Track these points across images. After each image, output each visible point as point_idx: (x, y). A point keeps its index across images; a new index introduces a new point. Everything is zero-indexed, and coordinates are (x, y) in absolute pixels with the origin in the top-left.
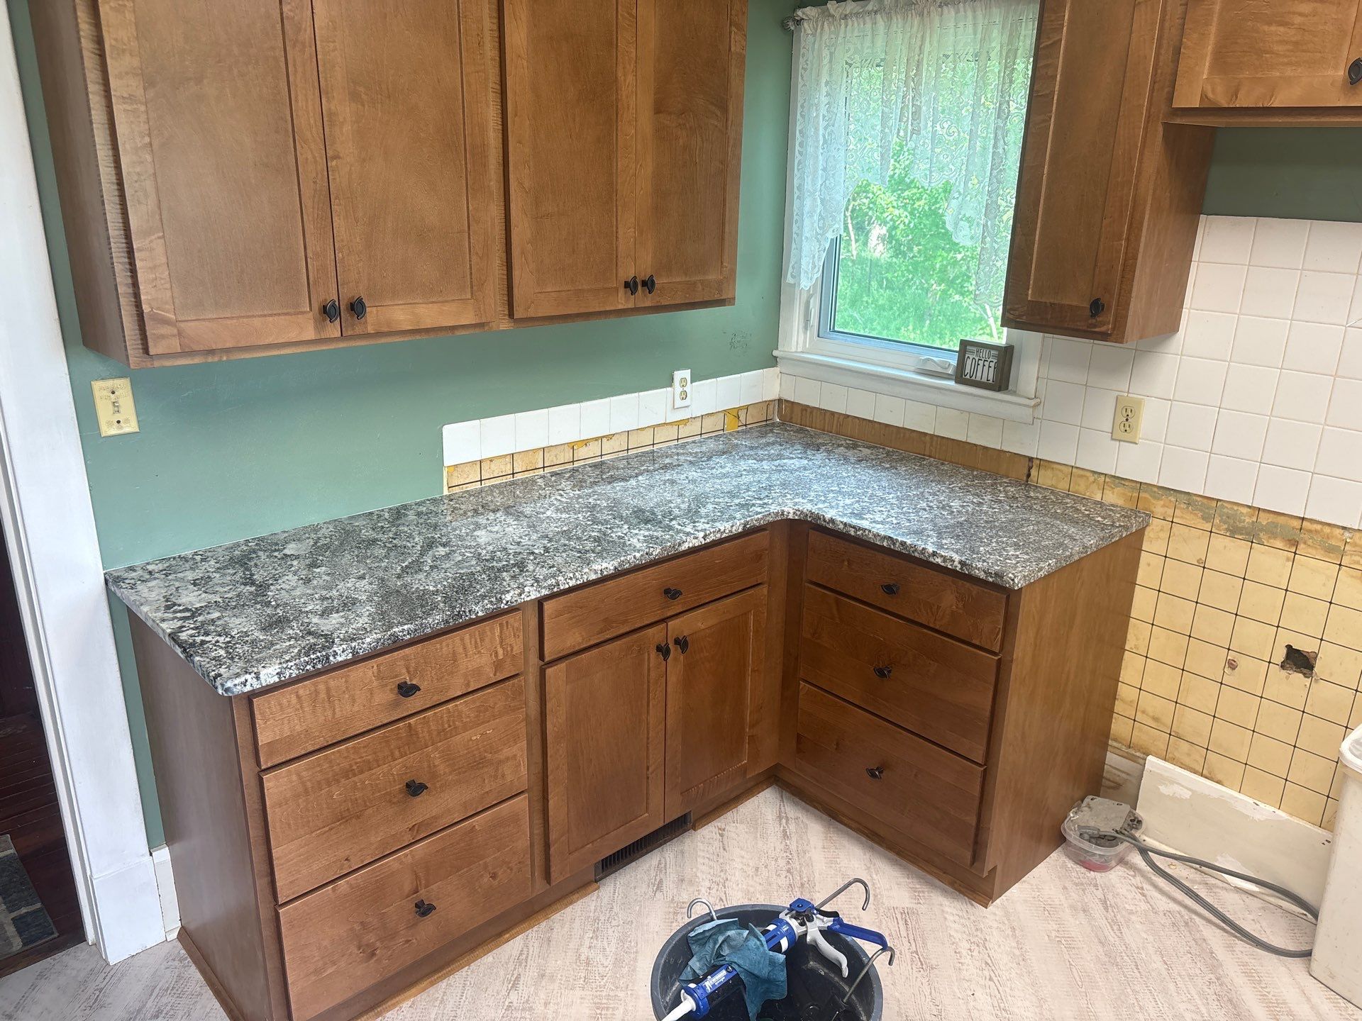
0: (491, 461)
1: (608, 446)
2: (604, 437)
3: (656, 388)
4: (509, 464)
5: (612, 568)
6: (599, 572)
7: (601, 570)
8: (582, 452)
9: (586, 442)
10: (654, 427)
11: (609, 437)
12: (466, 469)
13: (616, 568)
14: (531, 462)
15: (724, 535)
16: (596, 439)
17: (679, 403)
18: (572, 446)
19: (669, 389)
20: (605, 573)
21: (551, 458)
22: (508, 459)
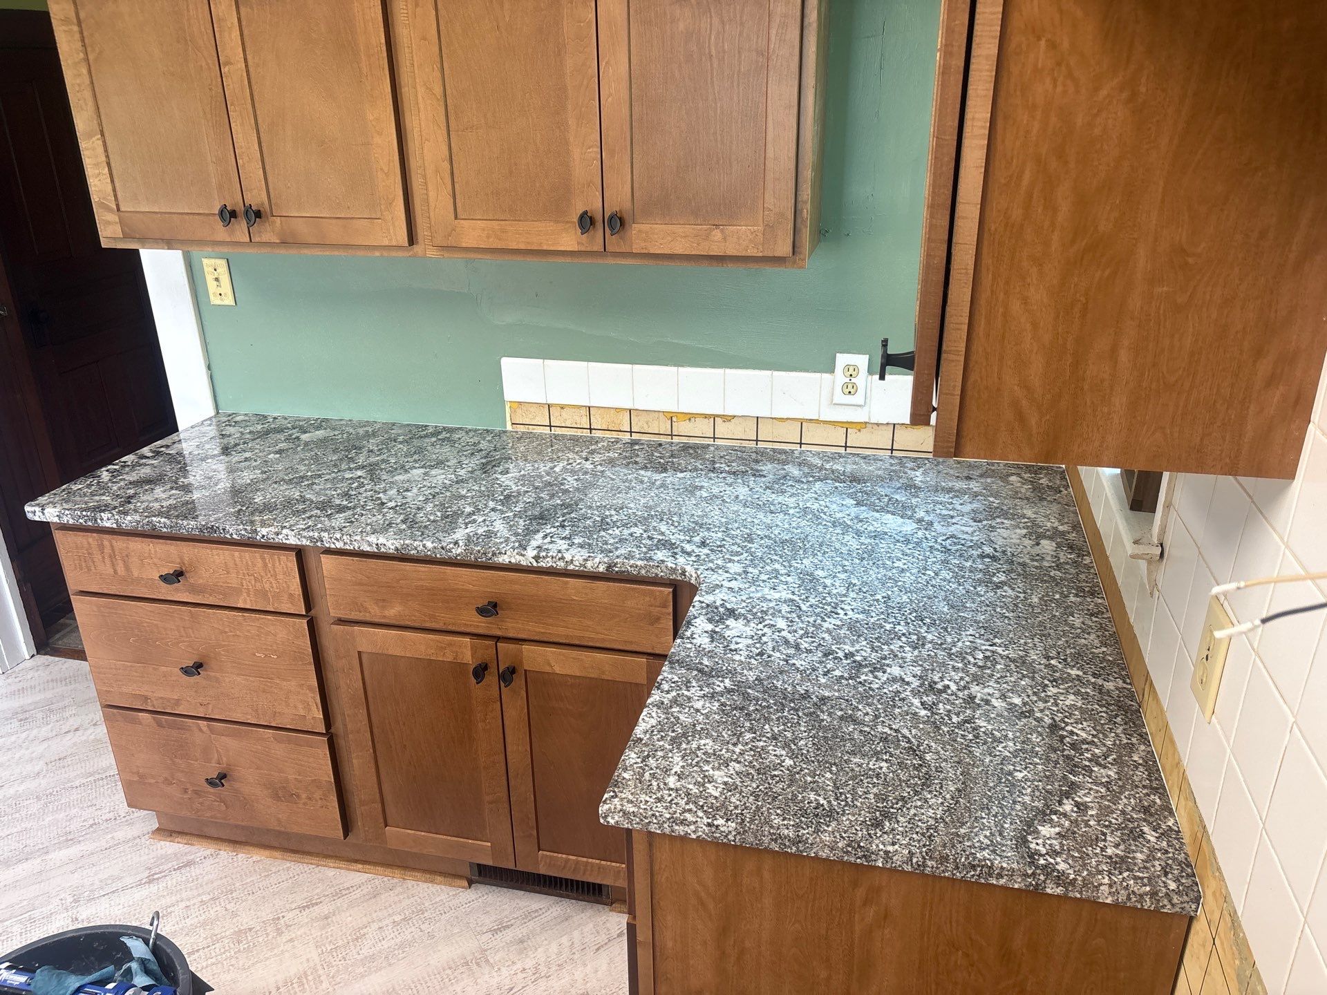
0: (562, 408)
1: (723, 429)
2: (718, 416)
3: (807, 371)
4: (585, 417)
5: (393, 547)
6: (374, 545)
7: (377, 545)
8: (683, 427)
9: (690, 417)
10: (802, 422)
11: (727, 418)
12: (532, 409)
13: (397, 549)
14: (613, 422)
15: (571, 567)
16: (706, 416)
17: (840, 397)
18: (671, 417)
19: (826, 376)
20: (383, 550)
21: (640, 424)
22: (584, 412)
